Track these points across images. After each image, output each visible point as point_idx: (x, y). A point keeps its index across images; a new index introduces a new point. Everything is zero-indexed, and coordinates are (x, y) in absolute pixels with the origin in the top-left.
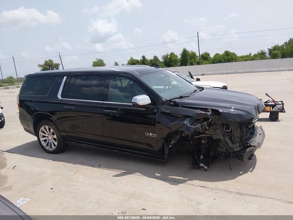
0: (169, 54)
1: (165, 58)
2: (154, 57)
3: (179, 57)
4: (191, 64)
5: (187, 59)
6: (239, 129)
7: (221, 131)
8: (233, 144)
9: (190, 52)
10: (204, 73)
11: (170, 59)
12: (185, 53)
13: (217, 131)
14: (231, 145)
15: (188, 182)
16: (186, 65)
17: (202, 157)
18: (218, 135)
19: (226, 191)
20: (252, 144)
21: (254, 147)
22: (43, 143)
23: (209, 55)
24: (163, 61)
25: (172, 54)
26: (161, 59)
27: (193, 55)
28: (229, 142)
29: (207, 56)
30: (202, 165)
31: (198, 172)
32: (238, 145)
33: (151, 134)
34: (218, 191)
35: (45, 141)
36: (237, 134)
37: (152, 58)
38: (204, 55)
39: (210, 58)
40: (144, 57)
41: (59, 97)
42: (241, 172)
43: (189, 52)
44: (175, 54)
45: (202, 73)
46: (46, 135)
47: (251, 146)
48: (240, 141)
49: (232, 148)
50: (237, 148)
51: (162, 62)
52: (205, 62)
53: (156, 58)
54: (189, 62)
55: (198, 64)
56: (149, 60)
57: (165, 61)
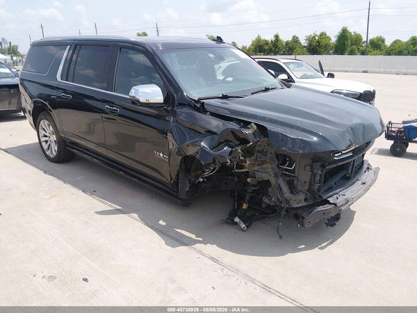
0: (318, 34)
1: (311, 40)
2: (294, 37)
3: (334, 40)
4: (352, 53)
5: (346, 44)
6: (308, 168)
7: (275, 166)
8: (292, 192)
9: (353, 34)
10: (369, 70)
11: (318, 42)
12: (344, 35)
13: (264, 166)
14: (287, 194)
15: (198, 246)
16: (342, 54)
17: (245, 206)
18: (267, 172)
19: (247, 276)
20: (331, 200)
21: (333, 206)
22: (44, 144)
23: (383, 41)
24: (306, 45)
25: (323, 35)
26: (303, 42)
27: (357, 40)
28: (285, 188)
29: (380, 42)
30: (237, 220)
31: (229, 231)
32: (302, 197)
33: (161, 155)
34: (231, 274)
35: (46, 142)
36: (303, 175)
37: (290, 39)
38: (376, 41)
39: (385, 46)
40: (277, 37)
41: (59, 79)
42: (303, 246)
43: (351, 33)
44: (328, 35)
45: (365, 69)
46: (48, 135)
47: (329, 203)
48: (310, 190)
49: (288, 201)
50: (298, 201)
51: (305, 47)
52: (376, 52)
53: (295, 40)
54: (348, 50)
55: (363, 53)
56: (285, 41)
57: (310, 45)
